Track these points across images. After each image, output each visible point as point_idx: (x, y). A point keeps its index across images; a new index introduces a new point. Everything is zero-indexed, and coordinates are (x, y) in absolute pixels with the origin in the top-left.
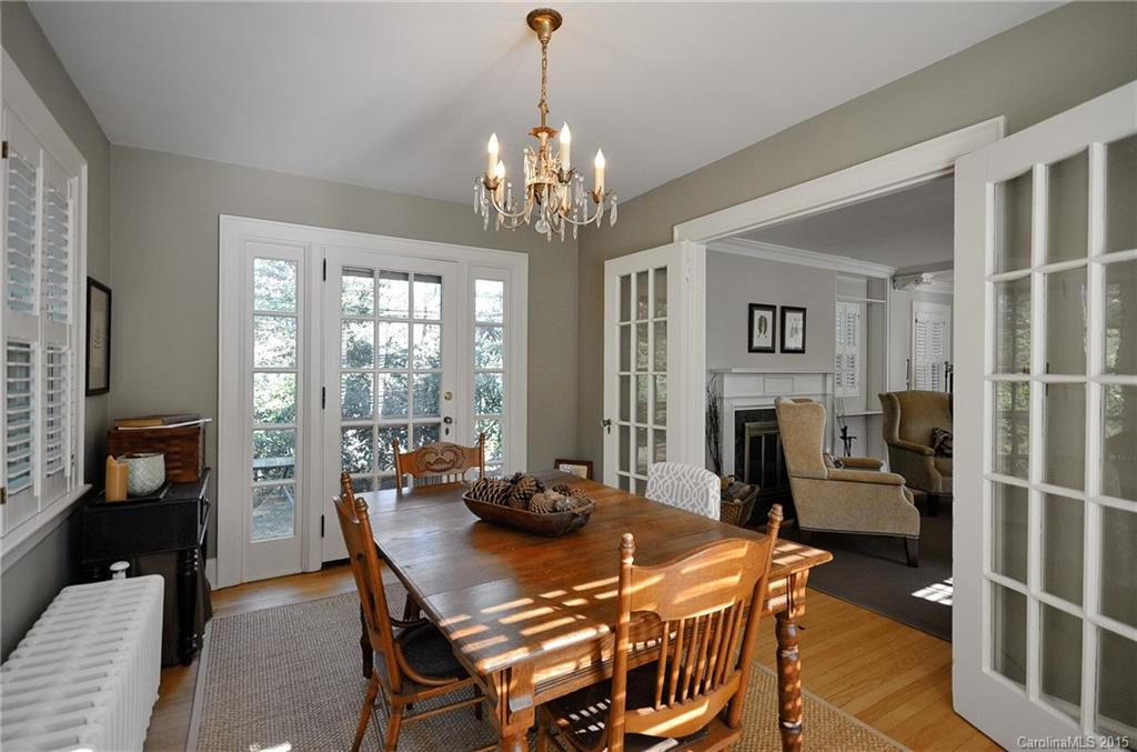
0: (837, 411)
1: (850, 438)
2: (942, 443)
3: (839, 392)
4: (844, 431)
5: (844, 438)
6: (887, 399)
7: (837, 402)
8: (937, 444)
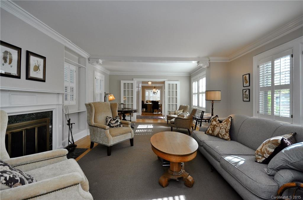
0: (65, 112)
1: (72, 124)
2: (110, 122)
3: (66, 103)
4: (69, 121)
5: (69, 124)
6: (89, 106)
7: (65, 108)
8: (108, 123)
